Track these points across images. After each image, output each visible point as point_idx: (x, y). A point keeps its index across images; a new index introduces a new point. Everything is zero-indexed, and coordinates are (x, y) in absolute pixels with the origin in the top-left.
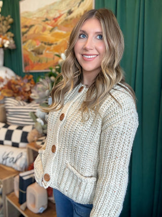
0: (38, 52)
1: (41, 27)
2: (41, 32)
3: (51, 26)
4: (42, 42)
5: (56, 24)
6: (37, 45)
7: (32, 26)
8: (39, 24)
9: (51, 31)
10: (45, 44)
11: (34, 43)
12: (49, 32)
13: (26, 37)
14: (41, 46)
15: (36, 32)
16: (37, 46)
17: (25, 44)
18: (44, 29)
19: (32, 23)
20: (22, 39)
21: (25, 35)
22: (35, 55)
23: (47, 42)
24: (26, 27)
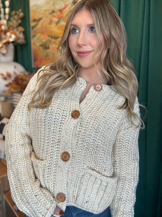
0: (45, 47)
1: (48, 20)
2: (48, 26)
3: (58, 18)
4: (49, 36)
5: (61, 15)
6: (44, 38)
7: (40, 19)
8: (47, 17)
9: (57, 23)
10: (52, 37)
11: (42, 37)
12: (55, 25)
13: (35, 31)
14: (48, 39)
15: (44, 25)
16: (44, 41)
17: (34, 38)
18: (51, 22)
19: (40, 16)
20: (32, 33)
21: (34, 29)
22: (43, 49)
23: (53, 35)
24: (35, 20)
